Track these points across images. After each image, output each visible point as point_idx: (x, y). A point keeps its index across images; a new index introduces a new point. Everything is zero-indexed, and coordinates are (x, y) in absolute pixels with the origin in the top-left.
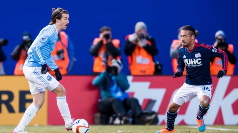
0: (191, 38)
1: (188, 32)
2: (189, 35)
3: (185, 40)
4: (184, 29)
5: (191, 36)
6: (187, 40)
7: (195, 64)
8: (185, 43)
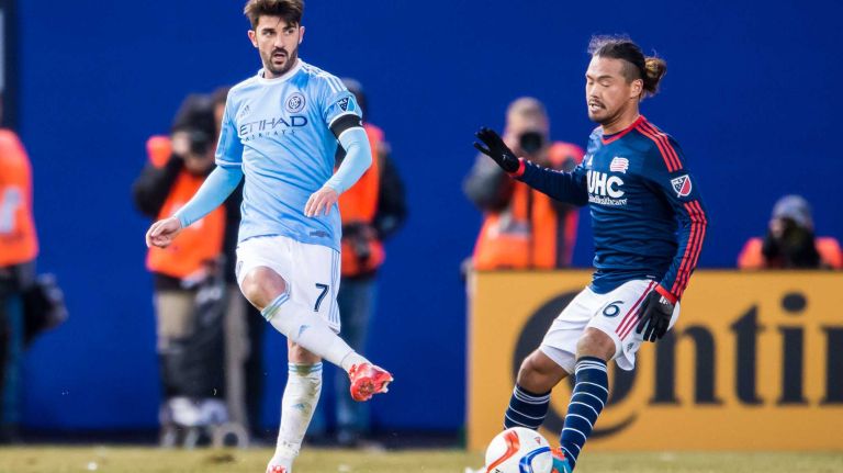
0: (627, 93)
1: (618, 65)
2: (622, 80)
3: (604, 94)
4: (604, 53)
5: (629, 83)
6: (612, 95)
7: (603, 193)
8: (603, 107)
